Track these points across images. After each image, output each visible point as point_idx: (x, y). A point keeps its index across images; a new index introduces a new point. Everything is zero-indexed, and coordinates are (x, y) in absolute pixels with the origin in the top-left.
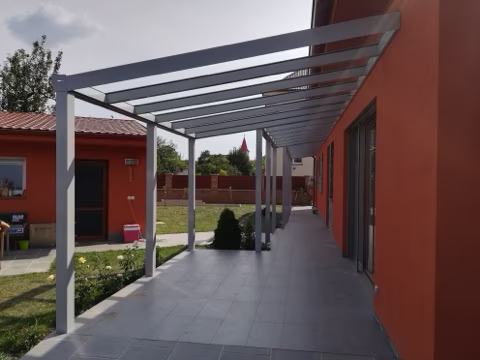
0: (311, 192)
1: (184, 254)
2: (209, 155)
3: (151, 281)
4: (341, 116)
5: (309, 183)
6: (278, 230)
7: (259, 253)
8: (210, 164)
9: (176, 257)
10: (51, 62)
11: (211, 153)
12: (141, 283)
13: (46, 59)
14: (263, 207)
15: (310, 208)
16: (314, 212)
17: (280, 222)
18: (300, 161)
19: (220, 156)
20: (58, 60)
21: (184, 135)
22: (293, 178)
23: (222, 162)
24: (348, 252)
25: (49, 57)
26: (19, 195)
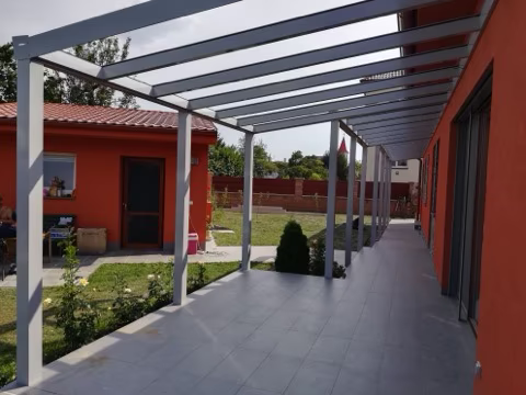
0: (415, 203)
1: (237, 274)
2: (301, 157)
3: (178, 312)
4: (449, 102)
5: (414, 191)
6: (365, 248)
7: (329, 280)
8: (301, 167)
9: (222, 280)
10: (117, 50)
11: (304, 155)
12: (163, 313)
13: (112, 46)
14: (355, 217)
15: (412, 221)
16: (417, 227)
17: (369, 237)
18: (404, 164)
19: (314, 157)
20: (126, 47)
21: (237, 128)
22: (393, 184)
23: (316, 164)
24: (450, 288)
25: (115, 45)
26: (69, 195)
